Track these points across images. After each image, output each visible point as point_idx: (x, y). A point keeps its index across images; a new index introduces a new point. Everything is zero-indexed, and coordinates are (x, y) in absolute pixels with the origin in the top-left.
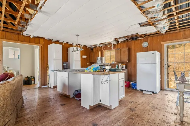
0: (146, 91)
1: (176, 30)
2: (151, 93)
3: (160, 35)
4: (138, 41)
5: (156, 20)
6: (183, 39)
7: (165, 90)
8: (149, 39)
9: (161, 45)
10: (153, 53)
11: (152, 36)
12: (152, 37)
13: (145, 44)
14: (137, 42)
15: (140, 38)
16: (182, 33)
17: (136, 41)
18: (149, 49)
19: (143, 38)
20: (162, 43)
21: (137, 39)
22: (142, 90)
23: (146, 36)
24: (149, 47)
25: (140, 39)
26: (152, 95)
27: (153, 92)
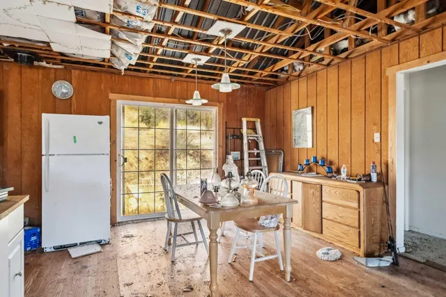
0: (75, 245)
1: (145, 72)
2: (98, 248)
3: (106, 72)
4: (35, 71)
5: (125, 25)
6: (154, 96)
7: (119, 223)
8: (75, 73)
9: (110, 100)
10: (100, 123)
11: (84, 70)
12: (84, 72)
13: (62, 89)
14: (28, 73)
15: (44, 64)
16: (151, 81)
17: (28, 70)
18: (74, 107)
19: (55, 66)
20: (112, 96)
21: (36, 63)
22: (61, 247)
23: (68, 62)
24: (74, 99)
25: (44, 68)
26: (100, 252)
27: (99, 242)
